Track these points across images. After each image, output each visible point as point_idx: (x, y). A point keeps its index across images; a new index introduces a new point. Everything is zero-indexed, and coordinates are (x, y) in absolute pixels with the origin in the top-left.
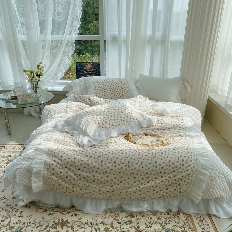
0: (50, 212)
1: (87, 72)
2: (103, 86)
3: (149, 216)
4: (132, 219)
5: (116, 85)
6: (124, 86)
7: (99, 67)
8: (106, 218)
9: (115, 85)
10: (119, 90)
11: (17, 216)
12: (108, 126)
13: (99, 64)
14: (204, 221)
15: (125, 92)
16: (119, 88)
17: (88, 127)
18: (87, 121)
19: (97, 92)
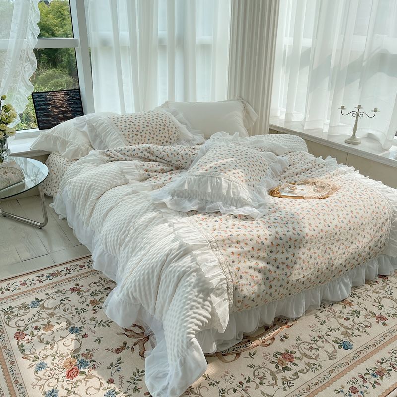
0: (247, 353)
2: (135, 128)
5: (155, 123)
10: (162, 131)
11: (208, 385)
15: (172, 131)
16: (162, 127)
17: (237, 189)
18: (229, 180)
19: (129, 139)
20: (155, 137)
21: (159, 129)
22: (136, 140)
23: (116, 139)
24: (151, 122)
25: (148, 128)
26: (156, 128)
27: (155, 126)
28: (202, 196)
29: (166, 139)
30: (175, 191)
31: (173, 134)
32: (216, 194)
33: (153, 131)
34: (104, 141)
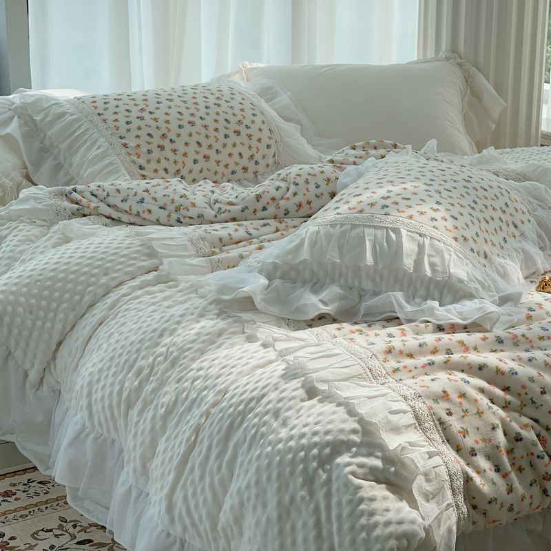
2: (157, 128)
10: (233, 137)
15: (259, 140)
16: (233, 127)
17: (443, 258)
18: (421, 235)
19: (139, 156)
20: (212, 153)
21: (222, 132)
22: (159, 161)
23: (103, 156)
24: (202, 112)
25: (193, 130)
26: (216, 130)
27: (212, 126)
28: (350, 281)
29: (245, 162)
30: (276, 266)
31: (262, 146)
32: (386, 273)
33: (207, 136)
34: (66, 166)
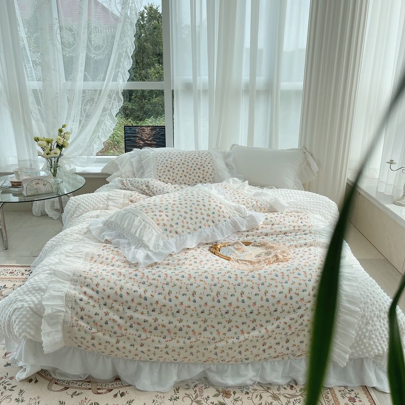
0: (74, 390)
1: (144, 141)
2: (170, 164)
3: (258, 393)
4: (226, 399)
5: (193, 162)
6: (206, 163)
7: (163, 133)
8: (178, 398)
9: (191, 161)
10: (197, 170)
11: (13, 399)
12: (180, 230)
13: (163, 128)
14: (357, 400)
16: (198, 166)
19: (160, 173)
20: (188, 175)
21: (194, 168)
22: (167, 175)
25: (183, 166)
27: (191, 165)
31: (208, 175)
33: (187, 169)
